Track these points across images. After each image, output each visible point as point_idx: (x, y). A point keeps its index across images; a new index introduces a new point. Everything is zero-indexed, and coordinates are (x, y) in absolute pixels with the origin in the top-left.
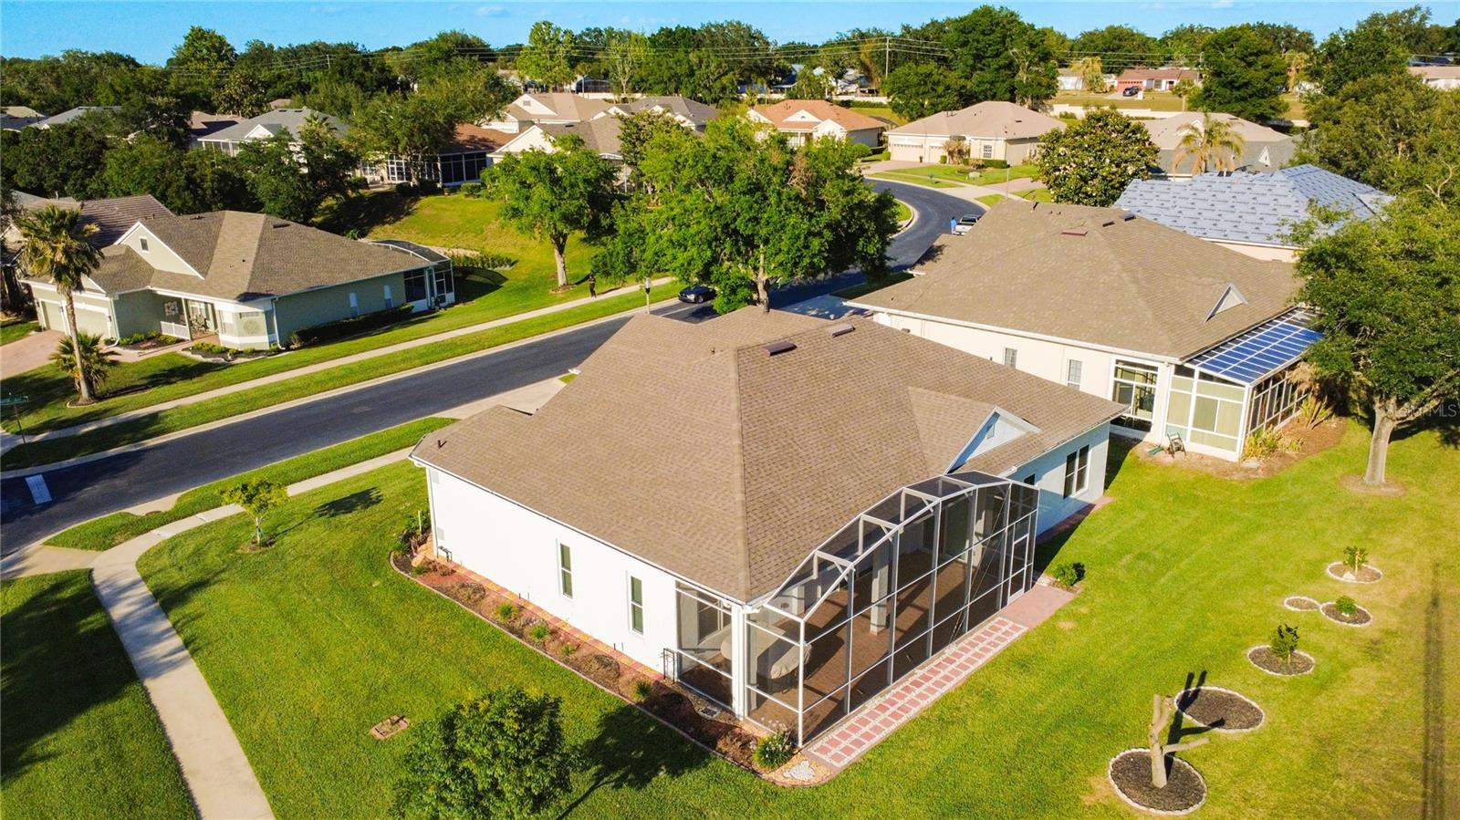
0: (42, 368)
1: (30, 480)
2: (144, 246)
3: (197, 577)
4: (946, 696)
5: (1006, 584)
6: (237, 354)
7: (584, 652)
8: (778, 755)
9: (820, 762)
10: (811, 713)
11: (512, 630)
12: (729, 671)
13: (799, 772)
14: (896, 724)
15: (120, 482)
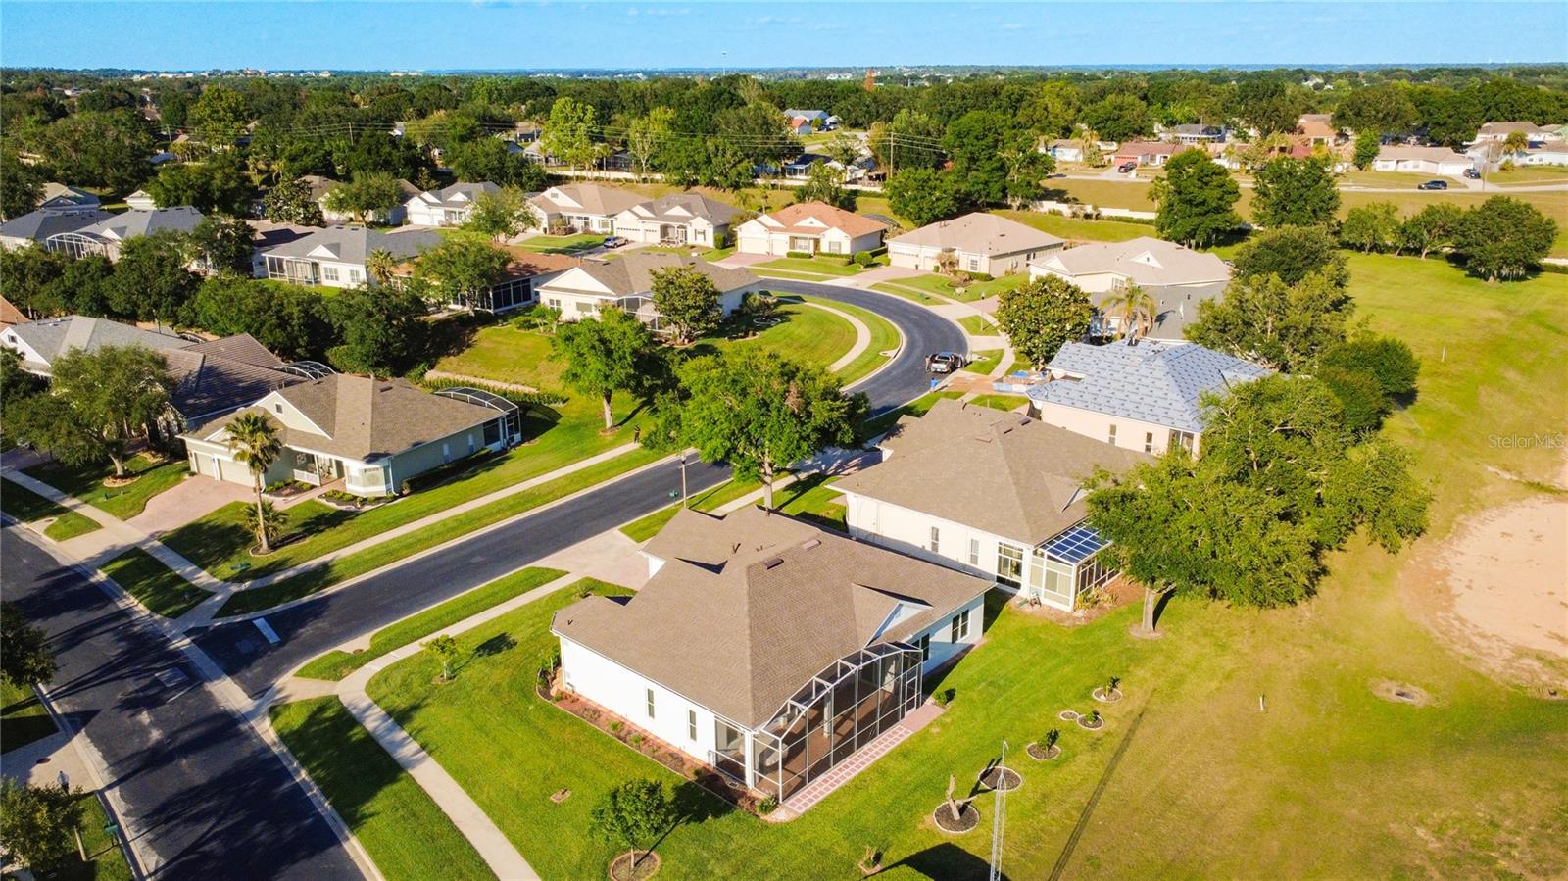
0: (211, 514)
1: (256, 623)
2: (279, 408)
3: (412, 701)
4: (862, 773)
5: (903, 707)
6: (364, 501)
7: (663, 750)
8: (768, 808)
9: (791, 810)
10: (789, 785)
11: (620, 738)
12: (743, 762)
13: (780, 816)
14: (833, 789)
15: (322, 624)
